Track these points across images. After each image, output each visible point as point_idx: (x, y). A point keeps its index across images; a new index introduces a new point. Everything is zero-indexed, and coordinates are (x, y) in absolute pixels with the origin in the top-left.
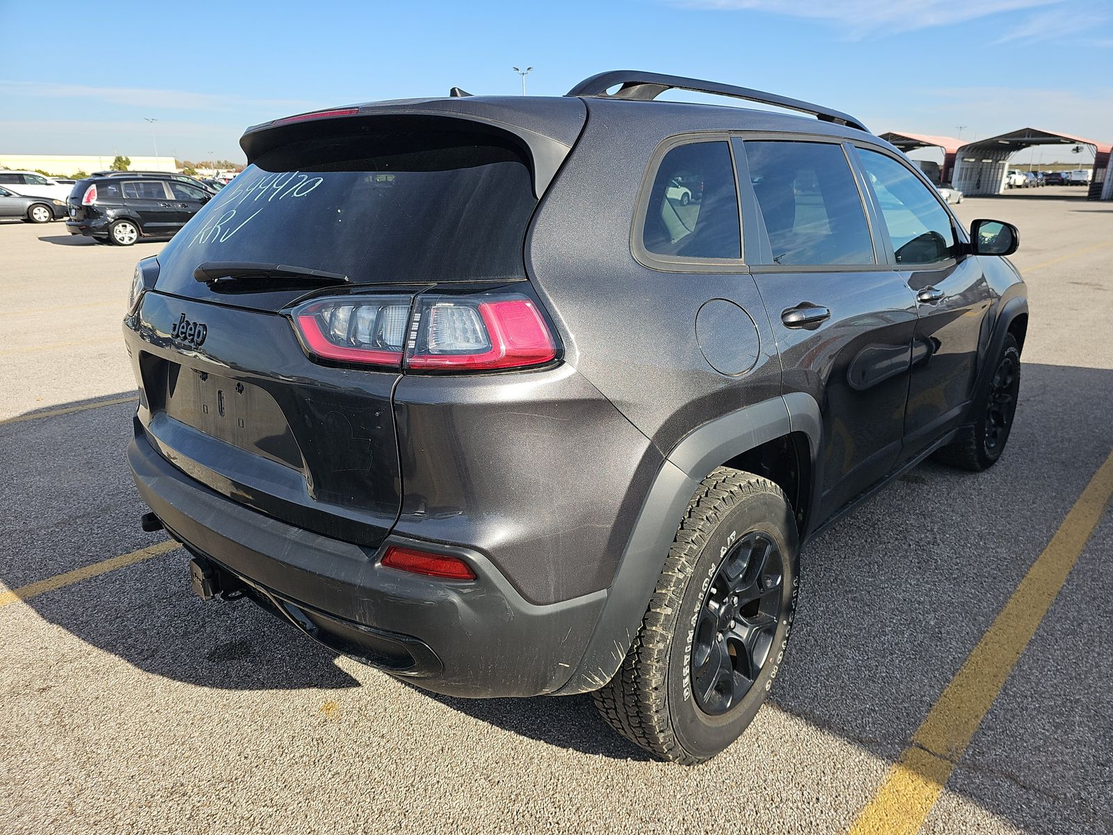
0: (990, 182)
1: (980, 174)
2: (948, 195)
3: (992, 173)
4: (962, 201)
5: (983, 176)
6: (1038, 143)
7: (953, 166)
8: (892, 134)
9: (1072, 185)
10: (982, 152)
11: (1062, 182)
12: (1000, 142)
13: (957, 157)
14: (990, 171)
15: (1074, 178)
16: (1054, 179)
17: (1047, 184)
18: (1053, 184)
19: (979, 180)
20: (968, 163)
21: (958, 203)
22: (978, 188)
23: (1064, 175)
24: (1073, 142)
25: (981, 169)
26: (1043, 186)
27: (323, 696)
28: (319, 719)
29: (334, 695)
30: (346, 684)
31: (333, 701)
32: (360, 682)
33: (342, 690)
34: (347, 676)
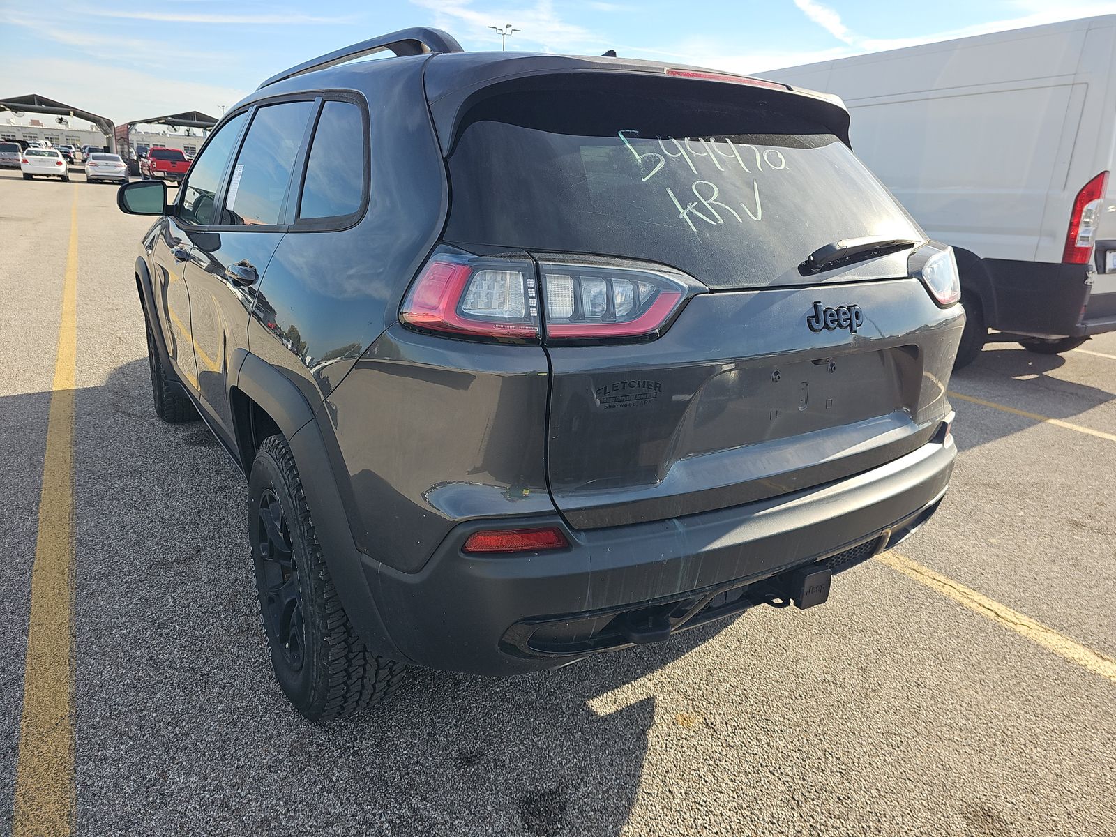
27: (663, 725)
28: (701, 728)
29: (664, 717)
30: (647, 707)
31: (674, 717)
32: (646, 697)
33: (658, 711)
34: (633, 706)
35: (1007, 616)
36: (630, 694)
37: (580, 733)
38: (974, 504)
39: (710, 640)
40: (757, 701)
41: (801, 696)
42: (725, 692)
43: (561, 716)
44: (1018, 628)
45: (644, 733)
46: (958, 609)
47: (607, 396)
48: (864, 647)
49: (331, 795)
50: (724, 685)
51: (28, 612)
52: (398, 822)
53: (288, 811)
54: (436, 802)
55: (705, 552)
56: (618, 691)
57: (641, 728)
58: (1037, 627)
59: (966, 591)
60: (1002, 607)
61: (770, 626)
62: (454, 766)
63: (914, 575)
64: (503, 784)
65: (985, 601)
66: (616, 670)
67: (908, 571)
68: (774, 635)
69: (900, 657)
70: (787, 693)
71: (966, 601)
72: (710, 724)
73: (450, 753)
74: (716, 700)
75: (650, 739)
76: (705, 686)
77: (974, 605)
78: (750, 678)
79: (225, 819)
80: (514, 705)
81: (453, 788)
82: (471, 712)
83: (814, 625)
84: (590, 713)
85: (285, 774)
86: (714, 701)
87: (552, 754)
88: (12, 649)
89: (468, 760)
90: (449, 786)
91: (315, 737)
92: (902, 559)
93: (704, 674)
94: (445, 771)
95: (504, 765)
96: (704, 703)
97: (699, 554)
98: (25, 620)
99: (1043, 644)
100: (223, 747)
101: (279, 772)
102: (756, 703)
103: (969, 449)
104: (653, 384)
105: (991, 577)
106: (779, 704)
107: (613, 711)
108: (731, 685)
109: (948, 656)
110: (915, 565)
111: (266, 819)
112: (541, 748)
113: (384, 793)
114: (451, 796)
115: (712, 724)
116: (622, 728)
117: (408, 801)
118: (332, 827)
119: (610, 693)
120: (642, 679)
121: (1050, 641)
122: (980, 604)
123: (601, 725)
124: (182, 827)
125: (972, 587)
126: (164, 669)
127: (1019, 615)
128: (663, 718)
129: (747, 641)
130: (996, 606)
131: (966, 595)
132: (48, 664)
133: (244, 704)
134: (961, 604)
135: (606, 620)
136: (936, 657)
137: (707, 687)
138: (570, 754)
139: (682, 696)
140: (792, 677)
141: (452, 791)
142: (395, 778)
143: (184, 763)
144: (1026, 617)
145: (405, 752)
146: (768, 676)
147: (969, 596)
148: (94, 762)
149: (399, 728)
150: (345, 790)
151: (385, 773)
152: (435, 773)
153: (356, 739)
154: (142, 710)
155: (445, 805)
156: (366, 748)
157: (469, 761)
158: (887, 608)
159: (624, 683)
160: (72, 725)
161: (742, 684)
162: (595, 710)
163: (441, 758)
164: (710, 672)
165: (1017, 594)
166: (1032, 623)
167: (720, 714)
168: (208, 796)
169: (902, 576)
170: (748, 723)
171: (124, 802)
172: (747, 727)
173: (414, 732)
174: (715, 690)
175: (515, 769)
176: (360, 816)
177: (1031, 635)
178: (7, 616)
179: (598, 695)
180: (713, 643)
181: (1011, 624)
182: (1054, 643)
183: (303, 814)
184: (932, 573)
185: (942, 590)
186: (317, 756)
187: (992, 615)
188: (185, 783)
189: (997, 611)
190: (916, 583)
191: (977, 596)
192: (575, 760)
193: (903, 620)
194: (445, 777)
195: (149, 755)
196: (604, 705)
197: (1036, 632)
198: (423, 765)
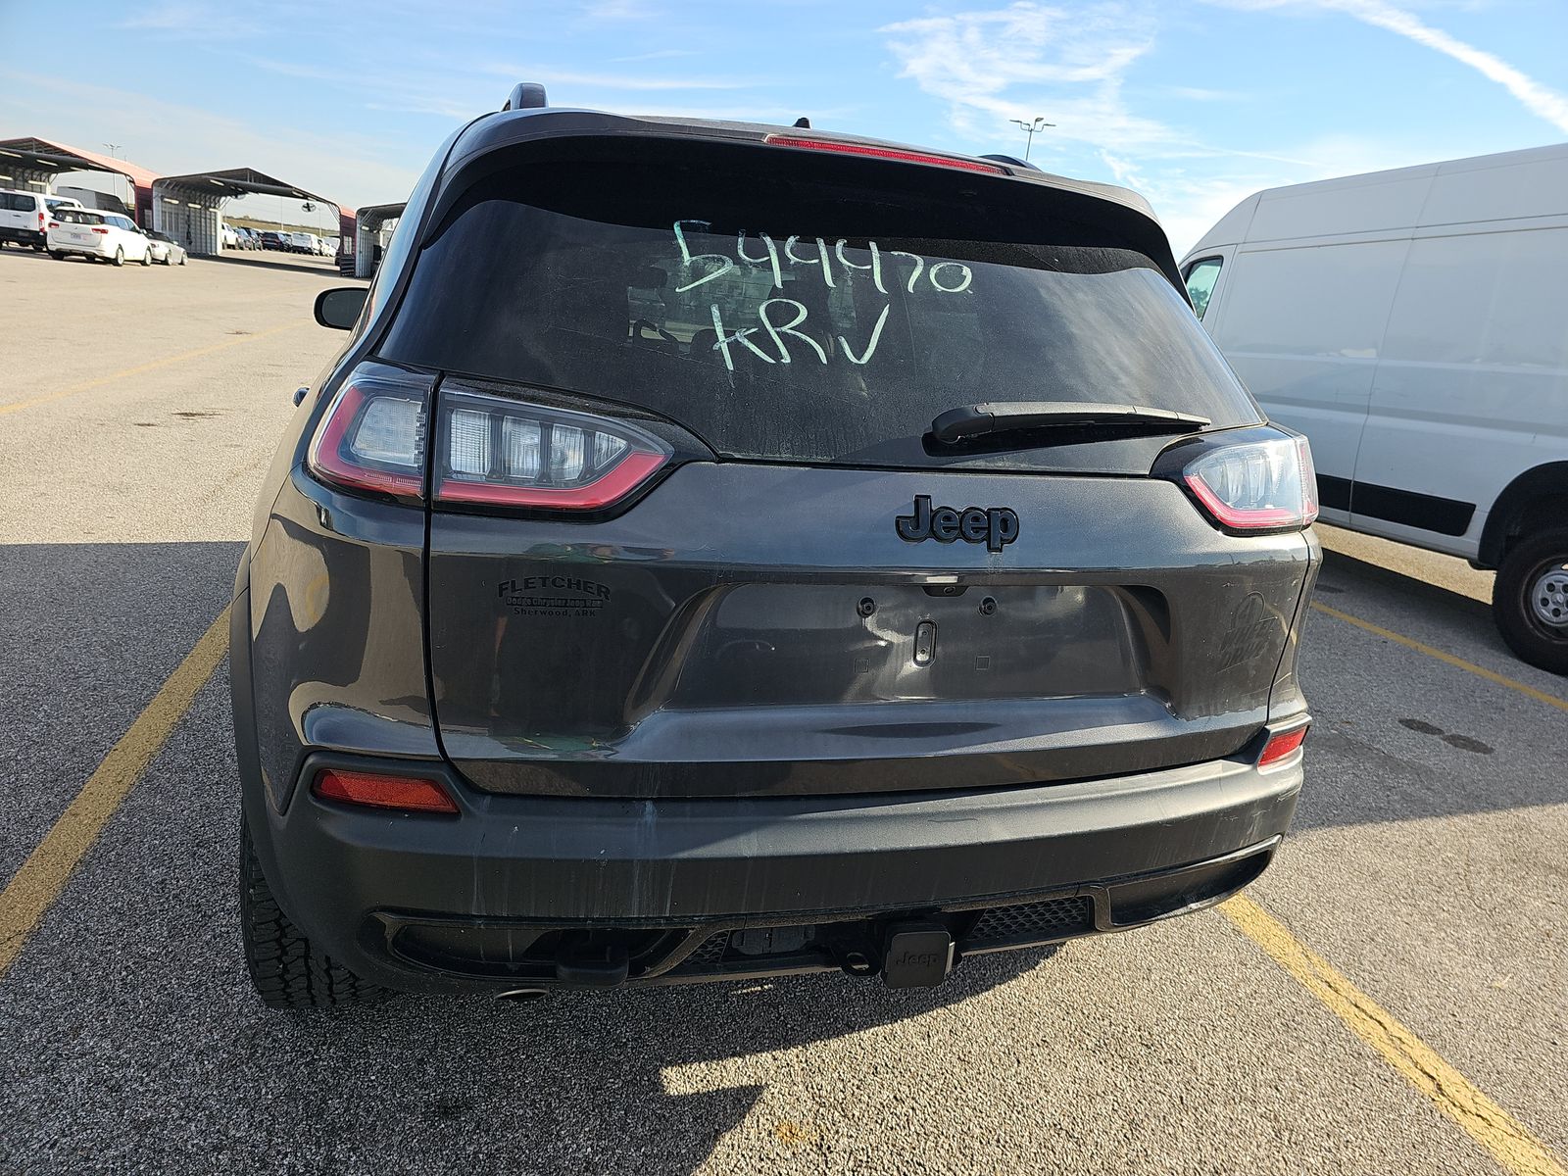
0: (203, 237)
1: (188, 223)
2: (167, 252)
3: (203, 224)
4: (186, 260)
5: (192, 226)
6: (257, 191)
7: (150, 208)
8: (36, 140)
9: (294, 252)
10: (184, 192)
11: (282, 247)
12: (212, 181)
13: (154, 194)
14: (201, 222)
15: (296, 243)
16: (271, 242)
17: (265, 247)
18: (269, 248)
19: (189, 233)
20: (170, 205)
21: (182, 263)
22: (190, 243)
23: (282, 238)
24: (305, 196)
25: (189, 216)
26: (260, 249)
27: (752, 1131)
28: (808, 1150)
29: (762, 1120)
30: (744, 1099)
31: (776, 1124)
32: (753, 1084)
33: (758, 1108)
34: (725, 1091)
35: (1457, 1095)
36: (731, 1073)
37: (623, 1112)
38: (1510, 895)
39: (905, 1021)
40: (922, 1132)
41: (998, 1141)
42: (878, 1106)
43: (612, 1080)
44: (1465, 1120)
45: (716, 1136)
46: (1369, 1064)
47: (517, 594)
48: (1158, 1088)
49: (245, 1111)
50: (885, 1093)
51: (73, 797)
52: (301, 1171)
53: (182, 1118)
54: (365, 1158)
55: (679, 860)
56: (717, 1065)
57: (717, 1127)
58: (1504, 1126)
59: (1403, 1035)
60: (1457, 1077)
61: (1016, 1020)
62: (422, 1113)
63: (1322, 991)
64: (469, 1156)
65: (1430, 1061)
66: (734, 1032)
67: (1314, 982)
68: (1015, 1035)
69: (1213, 1118)
70: (978, 1131)
71: (1391, 1054)
72: (825, 1147)
73: (429, 1095)
74: (857, 1114)
75: (719, 1148)
76: (854, 1088)
77: (1404, 1064)
78: (933, 1093)
79: (105, 1106)
80: (557, 1049)
81: (400, 1144)
82: (494, 1044)
83: (1092, 1033)
84: (657, 1086)
85: (211, 1067)
86: (854, 1115)
87: (563, 1132)
88: (27, 838)
89: (446, 1110)
90: (396, 1139)
91: (278, 1028)
92: (1315, 960)
93: (865, 1069)
94: (406, 1118)
95: (487, 1132)
96: (837, 1114)
97: (666, 860)
98: (64, 804)
99: (1500, 1157)
100: (165, 1013)
101: (206, 1063)
102: (918, 1134)
103: (1556, 804)
104: (595, 587)
105: (1467, 1023)
106: (955, 1145)
107: (691, 1091)
108: (895, 1097)
109: (1301, 1138)
110: (1333, 975)
111: (150, 1120)
112: (555, 1120)
113: (310, 1126)
114: (389, 1155)
115: (829, 1148)
116: (688, 1119)
117: (331, 1146)
118: (219, 1154)
119: (703, 1065)
120: (764, 1055)
121: (1517, 1156)
122: (1416, 1064)
123: (661, 1108)
124: (52, 1102)
125: (1420, 1032)
126: (167, 898)
127: (1481, 1098)
128: (758, 1121)
129: (965, 1034)
130: (1447, 1074)
131: (1397, 1042)
132: (50, 864)
133: (226, 964)
134: (1380, 1056)
135: (531, 936)
136: (1278, 1135)
137: (856, 1091)
138: (589, 1139)
139: (810, 1095)
140: (1003, 1107)
141: (395, 1148)
142: (337, 1109)
143: (109, 1022)
144: (1495, 1104)
145: (373, 1078)
146: (964, 1097)
147: (1403, 1046)
148: (16, 994)
149: (387, 1042)
150: (267, 1108)
151: (330, 1099)
152: (391, 1117)
153: (324, 1044)
154: (109, 944)
155: (374, 1165)
156: (328, 1057)
157: (445, 1113)
158: (1238, 1034)
159: (733, 1055)
160: (24, 943)
161: (913, 1098)
162: (666, 1084)
163: (413, 1098)
164: (876, 1069)
165: (1500, 1061)
166: (1500, 1118)
167: (851, 1136)
168: (106, 1072)
169: (1298, 988)
170: (885, 1162)
171: (13, 1053)
172: (879, 1168)
173: (402, 1053)
174: (865, 1098)
175: (499, 1140)
176: (262, 1148)
177: (1487, 1137)
178: (48, 798)
179: (684, 1062)
180: (908, 1028)
181: (1457, 1111)
182: (1523, 1160)
183: (196, 1126)
184: (1357, 995)
185: (1360, 1027)
186: (263, 1055)
187: (1428, 1086)
188: (93, 1048)
189: (1442, 1082)
190: (1316, 1003)
191: (1419, 1050)
192: (589, 1149)
193: (1254, 1059)
194: (400, 1126)
195: (78, 1001)
196: (679, 1081)
197: (1499, 1134)
198: (383, 1101)
